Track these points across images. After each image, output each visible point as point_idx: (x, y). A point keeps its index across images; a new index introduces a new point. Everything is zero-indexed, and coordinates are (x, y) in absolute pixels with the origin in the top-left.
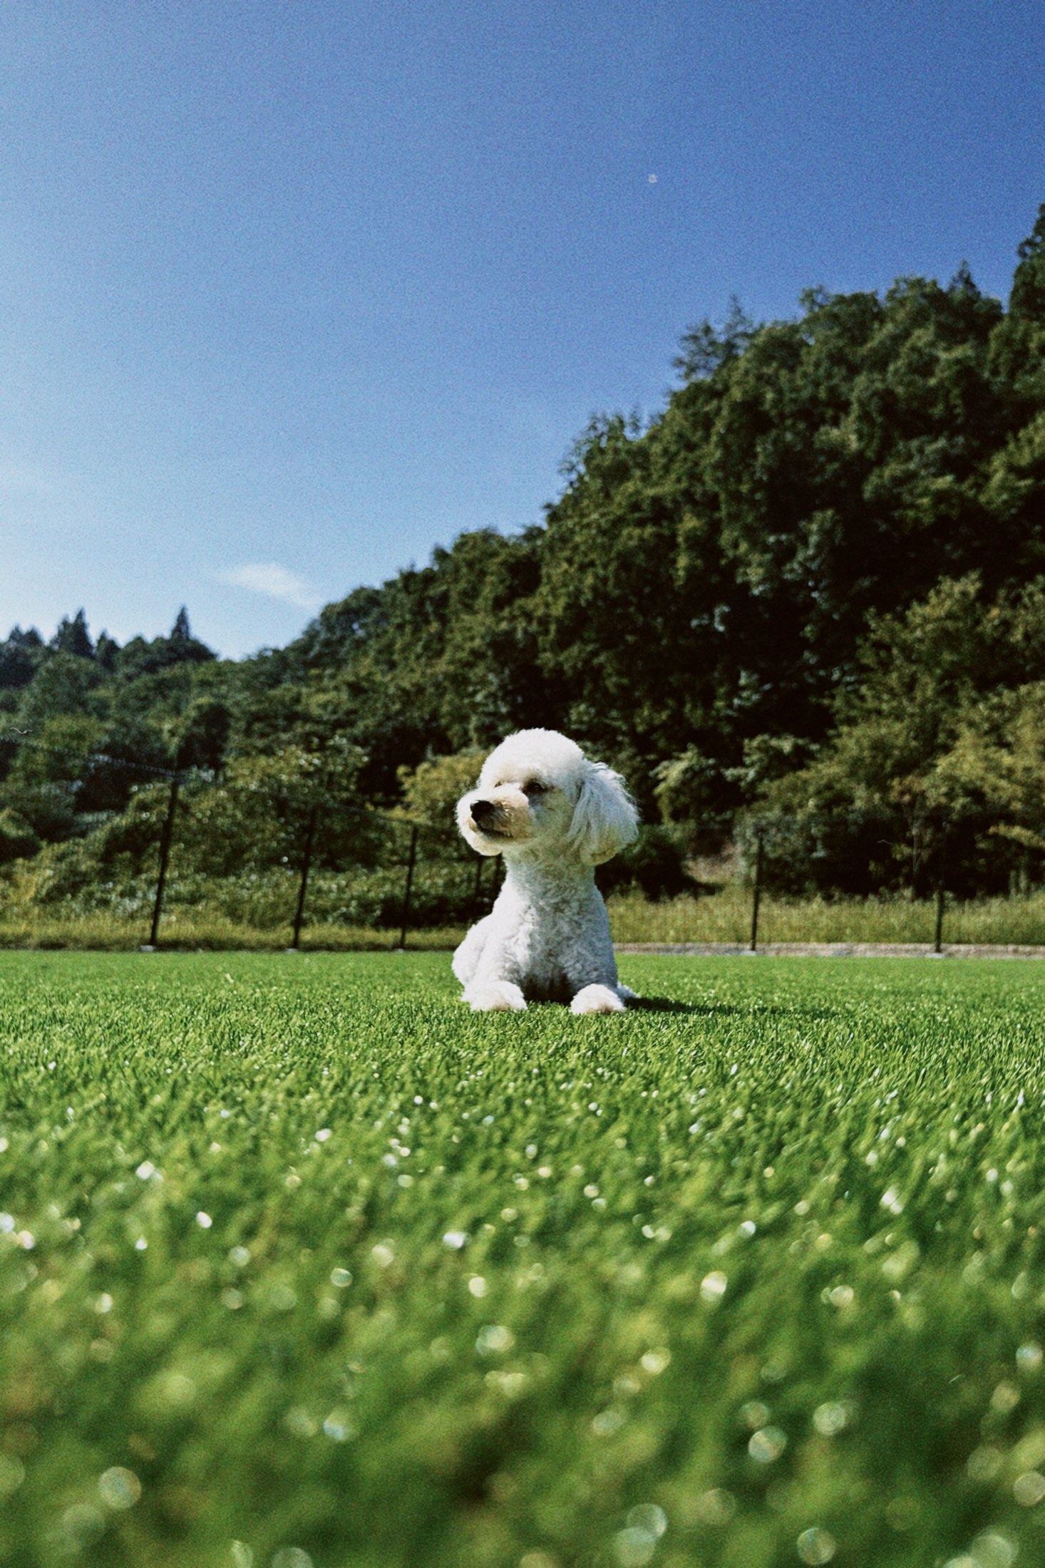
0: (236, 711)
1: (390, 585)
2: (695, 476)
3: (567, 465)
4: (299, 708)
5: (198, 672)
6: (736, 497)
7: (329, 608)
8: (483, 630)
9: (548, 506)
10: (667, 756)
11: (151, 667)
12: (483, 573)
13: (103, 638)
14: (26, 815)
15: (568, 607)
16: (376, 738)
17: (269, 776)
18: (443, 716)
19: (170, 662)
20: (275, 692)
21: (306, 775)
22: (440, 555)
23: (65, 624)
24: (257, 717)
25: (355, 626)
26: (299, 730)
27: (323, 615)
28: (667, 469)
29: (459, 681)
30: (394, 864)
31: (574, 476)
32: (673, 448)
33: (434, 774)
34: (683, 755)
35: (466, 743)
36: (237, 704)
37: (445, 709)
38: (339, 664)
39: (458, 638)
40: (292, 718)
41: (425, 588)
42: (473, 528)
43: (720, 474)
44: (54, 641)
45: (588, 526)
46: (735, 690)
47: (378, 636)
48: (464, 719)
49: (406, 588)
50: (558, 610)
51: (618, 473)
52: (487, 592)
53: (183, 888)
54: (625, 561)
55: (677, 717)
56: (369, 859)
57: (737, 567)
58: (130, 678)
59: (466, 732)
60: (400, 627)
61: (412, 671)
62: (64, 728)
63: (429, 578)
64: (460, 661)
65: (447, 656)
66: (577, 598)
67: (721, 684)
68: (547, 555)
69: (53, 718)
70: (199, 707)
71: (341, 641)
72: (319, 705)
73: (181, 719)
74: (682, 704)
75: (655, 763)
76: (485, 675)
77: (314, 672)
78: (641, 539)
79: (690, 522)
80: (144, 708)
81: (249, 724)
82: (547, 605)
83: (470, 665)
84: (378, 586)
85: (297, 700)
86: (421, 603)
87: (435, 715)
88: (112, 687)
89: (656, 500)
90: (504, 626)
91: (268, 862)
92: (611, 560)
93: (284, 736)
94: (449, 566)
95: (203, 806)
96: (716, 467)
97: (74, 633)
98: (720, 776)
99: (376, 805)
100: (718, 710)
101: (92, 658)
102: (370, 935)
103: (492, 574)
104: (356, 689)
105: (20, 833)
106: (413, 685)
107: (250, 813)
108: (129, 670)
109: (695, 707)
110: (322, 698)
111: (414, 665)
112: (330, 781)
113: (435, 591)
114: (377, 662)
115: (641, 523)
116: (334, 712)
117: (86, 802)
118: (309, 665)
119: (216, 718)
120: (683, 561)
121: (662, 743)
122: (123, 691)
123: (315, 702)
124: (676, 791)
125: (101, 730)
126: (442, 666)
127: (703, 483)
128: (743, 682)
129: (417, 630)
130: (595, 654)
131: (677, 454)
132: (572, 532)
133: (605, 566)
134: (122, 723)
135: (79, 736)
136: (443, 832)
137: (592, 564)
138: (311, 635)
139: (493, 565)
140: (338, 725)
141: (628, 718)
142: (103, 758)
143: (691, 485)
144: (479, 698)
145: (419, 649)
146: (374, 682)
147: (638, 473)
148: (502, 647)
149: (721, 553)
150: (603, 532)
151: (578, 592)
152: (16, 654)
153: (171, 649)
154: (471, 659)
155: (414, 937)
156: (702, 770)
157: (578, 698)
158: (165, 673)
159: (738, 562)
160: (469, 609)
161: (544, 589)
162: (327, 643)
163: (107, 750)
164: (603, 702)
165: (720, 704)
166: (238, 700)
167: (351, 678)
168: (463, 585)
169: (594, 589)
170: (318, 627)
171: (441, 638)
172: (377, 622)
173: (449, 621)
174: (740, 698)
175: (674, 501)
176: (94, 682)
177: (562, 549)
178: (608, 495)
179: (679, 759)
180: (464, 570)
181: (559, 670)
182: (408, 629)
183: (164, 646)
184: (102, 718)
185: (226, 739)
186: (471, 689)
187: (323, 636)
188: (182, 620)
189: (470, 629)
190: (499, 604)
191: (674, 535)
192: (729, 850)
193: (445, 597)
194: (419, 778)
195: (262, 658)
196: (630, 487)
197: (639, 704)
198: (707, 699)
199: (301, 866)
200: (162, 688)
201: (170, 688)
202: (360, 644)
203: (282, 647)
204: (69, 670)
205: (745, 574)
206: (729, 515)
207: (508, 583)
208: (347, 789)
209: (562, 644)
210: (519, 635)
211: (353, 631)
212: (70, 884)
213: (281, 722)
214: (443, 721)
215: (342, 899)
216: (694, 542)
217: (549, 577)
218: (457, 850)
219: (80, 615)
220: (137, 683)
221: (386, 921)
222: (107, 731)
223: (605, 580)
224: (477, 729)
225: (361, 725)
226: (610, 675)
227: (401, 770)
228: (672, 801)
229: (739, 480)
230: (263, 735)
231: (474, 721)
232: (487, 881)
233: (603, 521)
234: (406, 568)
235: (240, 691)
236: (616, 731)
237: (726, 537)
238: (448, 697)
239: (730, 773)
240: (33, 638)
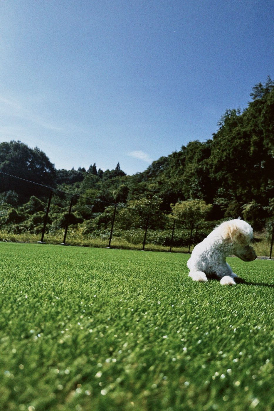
0: (130, 189)
1: (170, 156)
2: (256, 125)
3: (220, 123)
4: (146, 188)
5: (121, 179)
6: (268, 131)
7: (154, 162)
8: (194, 167)
9: (214, 134)
10: (246, 202)
11: (110, 177)
12: (195, 153)
13: (100, 170)
14: (81, 213)
15: (218, 161)
16: (165, 196)
17: (138, 205)
18: (183, 190)
19: (115, 176)
20: (140, 184)
21: (147, 205)
22: (184, 148)
23: (91, 166)
24: (135, 190)
25: (161, 167)
26: (146, 193)
27: (153, 164)
28: (248, 124)
29: (187, 181)
30: (169, 229)
31: (221, 126)
32: (250, 118)
33: (180, 206)
34: (251, 202)
35: (189, 198)
36: (131, 187)
37: (183, 188)
38: (156, 176)
39: (188, 170)
40: (144, 190)
41: (179, 157)
42: (193, 141)
43: (263, 125)
44: (88, 171)
45: (225, 139)
46: (267, 185)
47: (166, 169)
48: (189, 191)
49: (174, 157)
50: (215, 162)
51: (234, 125)
52: (196, 158)
53: (117, 232)
54: (235, 149)
55: (249, 192)
56: (163, 228)
57: (268, 150)
58: (105, 180)
59: (189, 195)
60: (172, 167)
61: (175, 178)
62: (90, 192)
63: (180, 154)
64: (188, 176)
65: (184, 175)
66: (221, 159)
67: (263, 183)
68: (213, 147)
69: (88, 189)
70: (121, 187)
71: (157, 171)
72: (151, 187)
73: (117, 190)
74: (251, 188)
75: (243, 204)
76: (195, 180)
77: (150, 178)
78: (240, 143)
79: (254, 138)
80: (108, 187)
81: (133, 192)
82: (212, 161)
83: (191, 177)
84: (167, 156)
85: (145, 186)
86: (178, 161)
87: (181, 190)
88: (101, 182)
89: (245, 132)
90: (200, 166)
91: (137, 227)
92: (231, 148)
93: (142, 195)
94: (186, 151)
95: (122, 212)
96: (262, 123)
97: (93, 169)
98: (262, 209)
99: (164, 213)
100: (262, 190)
101: (97, 175)
102: (162, 248)
103: (197, 153)
104: (160, 183)
105: (80, 217)
106: (175, 182)
107: (133, 214)
108: (105, 178)
109: (255, 189)
110: (151, 185)
111: (175, 177)
112: (153, 207)
113: (182, 157)
114: (166, 176)
115: (240, 138)
116: (155, 189)
117: (95, 210)
118: (149, 177)
119: (125, 190)
120: (252, 149)
121: (244, 199)
122: (104, 183)
123: (150, 186)
124: (248, 212)
125: (99, 193)
126: (183, 177)
127: (259, 127)
128: (269, 182)
129: (176, 168)
130: (225, 174)
131: (251, 119)
132: (220, 141)
133: (229, 150)
134: (104, 191)
135: (93, 194)
136: (182, 221)
137: (226, 150)
138: (149, 169)
139: (198, 150)
140: (155, 192)
141: (235, 192)
142: (99, 200)
143: (255, 128)
144: (193, 186)
145: (177, 172)
146: (165, 181)
147: (240, 125)
148: (199, 172)
149: (263, 146)
150: (229, 141)
151: (222, 157)
152: (80, 174)
153: (115, 173)
154: (191, 175)
155: (174, 249)
156: (256, 207)
157: (221, 186)
158: (114, 179)
159: (269, 149)
160: (191, 162)
161: (212, 156)
162: (153, 171)
163: (100, 197)
164: (227, 187)
165: (262, 188)
166: (131, 186)
167: (159, 180)
168: (189, 156)
169: (226, 156)
170: (151, 167)
171: (183, 170)
172: (166, 166)
173: (185, 165)
174: (268, 187)
175: (250, 132)
176: (97, 181)
177: (217, 146)
178: (231, 131)
179: (250, 204)
180: (190, 152)
181: (215, 178)
182: (174, 167)
183: (114, 172)
184: (99, 190)
185: (127, 195)
186: (190, 183)
187: (152, 169)
188: (118, 165)
189: (191, 167)
190: (199, 161)
191: (250, 141)
192: (264, 229)
193: (184, 159)
194: (176, 207)
195: (137, 175)
196: (237, 128)
197: (238, 188)
198: (258, 187)
199: (145, 228)
200: (113, 182)
201: (115, 182)
202: (162, 171)
203: (142, 172)
204: (92, 178)
205: (270, 152)
206: (266, 136)
207: (202, 155)
208: (157, 209)
209: (216, 172)
210: (204, 169)
211: (160, 168)
212: (90, 230)
213: (141, 191)
214: (183, 192)
215: (155, 237)
216: (256, 143)
217: (213, 153)
218: (186, 226)
219: (95, 164)
220: (107, 181)
221: (166, 244)
222: (100, 193)
223: (229, 154)
224: (192, 194)
225: (161, 193)
226: (230, 180)
227: (171, 204)
228: (247, 215)
229: (269, 126)
230: (137, 194)
231: (191, 192)
232: (193, 235)
233: (229, 138)
234: (174, 151)
235: (131, 183)
236: (231, 195)
237: (265, 142)
238: (184, 186)
239: (264, 208)
240: (84, 170)
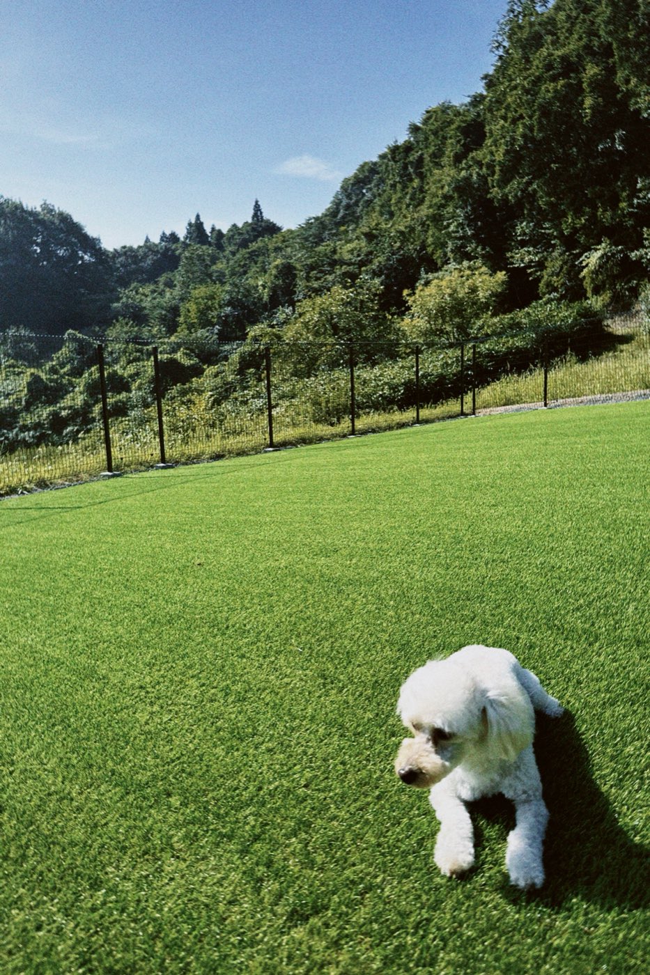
0: (298, 266)
1: (382, 157)
2: (593, 33)
3: (497, 44)
4: (336, 257)
5: (272, 242)
6: (625, 43)
7: (346, 180)
8: (449, 179)
9: (486, 77)
10: (588, 248)
11: (244, 244)
12: (445, 138)
13: (213, 229)
14: (192, 351)
15: (507, 152)
16: (387, 269)
17: (323, 309)
18: (429, 246)
19: (255, 239)
20: (320, 248)
21: (346, 304)
22: (414, 129)
23: (190, 224)
24: (312, 267)
25: (364, 191)
26: (338, 272)
27: (342, 187)
28: (570, 31)
29: (437, 219)
30: (408, 355)
31: (501, 52)
32: (574, 14)
33: (428, 291)
34: (599, 247)
35: (446, 262)
36: (299, 260)
37: (430, 240)
38: (356, 220)
39: (433, 189)
40: (333, 263)
41: (407, 156)
42: (434, 105)
43: (611, 27)
44: (186, 238)
45: (515, 88)
46: (634, 193)
47: (379, 195)
48: (444, 245)
49: (393, 159)
50: (499, 157)
51: (535, 42)
52: (449, 152)
53: (286, 388)
54: (545, 111)
55: (593, 219)
56: (393, 356)
57: (630, 98)
58: (234, 254)
59: (445, 254)
60: (393, 186)
61: (405, 217)
62: (202, 294)
63: (408, 148)
64: (436, 204)
65: (427, 203)
66: (512, 145)
67: (623, 189)
68: (489, 115)
69: (195, 288)
70: (277, 267)
71: (356, 204)
72: (348, 251)
73: (267, 276)
74: (595, 208)
75: (580, 255)
76: (455, 212)
77: (342, 228)
78: (556, 91)
79: (591, 70)
80: (245, 273)
81: (308, 273)
82: (492, 153)
83: (443, 206)
84: (375, 159)
85: (334, 252)
86: (405, 168)
87: (424, 246)
88: (225, 261)
89: (564, 58)
90: (463, 173)
91: (333, 365)
92: (534, 111)
93: (330, 278)
94: (421, 137)
95: (289, 334)
96: (607, 23)
97: (197, 229)
98: (627, 257)
99: (393, 315)
100: (623, 209)
101: (210, 244)
102: (398, 417)
103: (451, 138)
104: (370, 237)
105: (192, 362)
106: (406, 227)
107: (317, 334)
108: (232, 248)
109: (605, 211)
110: (350, 246)
111: (404, 212)
112: (362, 306)
113: (414, 157)
114: (382, 214)
115: (554, 79)
116: (359, 256)
117: (224, 337)
118: (338, 224)
119: (287, 272)
120: (588, 102)
121: (582, 240)
122: (231, 262)
123: (346, 250)
124: (596, 272)
125: (223, 292)
126: (424, 211)
127: (599, 37)
128: (639, 186)
129: (405, 187)
130: (529, 183)
131: (577, 18)
132: (504, 94)
133: (531, 117)
134: (235, 285)
135: (212, 297)
136: (437, 330)
137: (521, 117)
138: (337, 203)
139: (451, 131)
140: (362, 264)
141: (557, 226)
142: (228, 309)
143: (590, 41)
144: (452, 228)
145: (407, 200)
146: (381, 229)
147: (549, 38)
148: (463, 189)
149: (616, 89)
150: (527, 92)
151: (513, 139)
152: (167, 249)
153: (254, 229)
154: (443, 202)
155: (425, 413)
156: (613, 255)
157: (521, 217)
158: (254, 246)
159: (632, 94)
160: (438, 165)
161: (489, 142)
162: (348, 207)
163: (229, 303)
164: (539, 217)
165: (623, 205)
166: (299, 257)
167: (366, 230)
168: (432, 149)
169: (524, 136)
170: (340, 197)
171: (421, 190)
172: (377, 185)
173: (426, 176)
174: (638, 198)
175: (579, 56)
176: (214, 260)
177: (498, 110)
178: (528, 61)
179: (596, 250)
180: (432, 138)
181: (505, 199)
182: (399, 186)
183: (249, 228)
184: (223, 283)
185: (295, 285)
186: (445, 223)
187: (345, 202)
188: (257, 208)
189: (440, 181)
190: (458, 159)
191: (580, 82)
192: (637, 307)
193: (421, 159)
194: (417, 296)
195: (309, 225)
196: (544, 51)
197: (565, 215)
198: (613, 202)
199: (352, 364)
200: (253, 256)
201: (258, 256)
202: (369, 202)
203: (320, 215)
204: (198, 255)
205: (637, 103)
206: (621, 58)
207: (463, 142)
208: (372, 310)
209: (504, 182)
210: (475, 177)
211: (364, 195)
212: (223, 394)
213: (327, 268)
214: (430, 250)
215: (378, 385)
216: (597, 86)
217: (491, 131)
218: (448, 339)
219: (198, 217)
220: (238, 256)
221: (403, 405)
222: (227, 292)
223: (531, 129)
224: (452, 251)
225: (376, 262)
226: (541, 197)
227: (405, 292)
228: (593, 280)
229: (627, 29)
230: (317, 279)
231: (450, 245)
232: (468, 360)
233: (525, 83)
234: (392, 144)
235: (299, 250)
236: (551, 236)
237: (620, 75)
238: (430, 232)
239: (634, 255)
240: (173, 238)
